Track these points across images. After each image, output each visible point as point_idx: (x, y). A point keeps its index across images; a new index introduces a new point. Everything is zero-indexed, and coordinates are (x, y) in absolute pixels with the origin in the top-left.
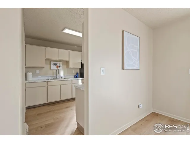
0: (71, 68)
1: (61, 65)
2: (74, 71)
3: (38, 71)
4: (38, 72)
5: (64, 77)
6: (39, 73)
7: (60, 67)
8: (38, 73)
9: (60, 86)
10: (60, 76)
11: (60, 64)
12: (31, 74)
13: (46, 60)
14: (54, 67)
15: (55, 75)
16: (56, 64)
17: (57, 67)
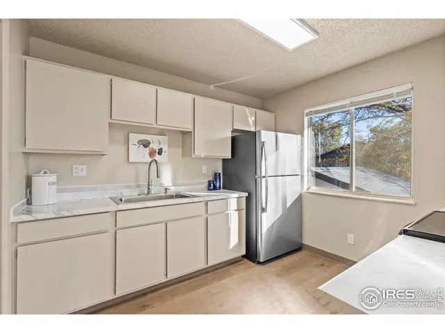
0: (200, 159)
1: (165, 148)
2: (205, 169)
3: (80, 167)
4: (81, 170)
5: (173, 188)
6: (84, 173)
7: (160, 152)
8: (80, 174)
9: (163, 225)
10: (161, 185)
11: (160, 143)
12: (53, 178)
13: (111, 124)
14: (139, 155)
15: (144, 183)
16: (146, 144)
17: (152, 154)
